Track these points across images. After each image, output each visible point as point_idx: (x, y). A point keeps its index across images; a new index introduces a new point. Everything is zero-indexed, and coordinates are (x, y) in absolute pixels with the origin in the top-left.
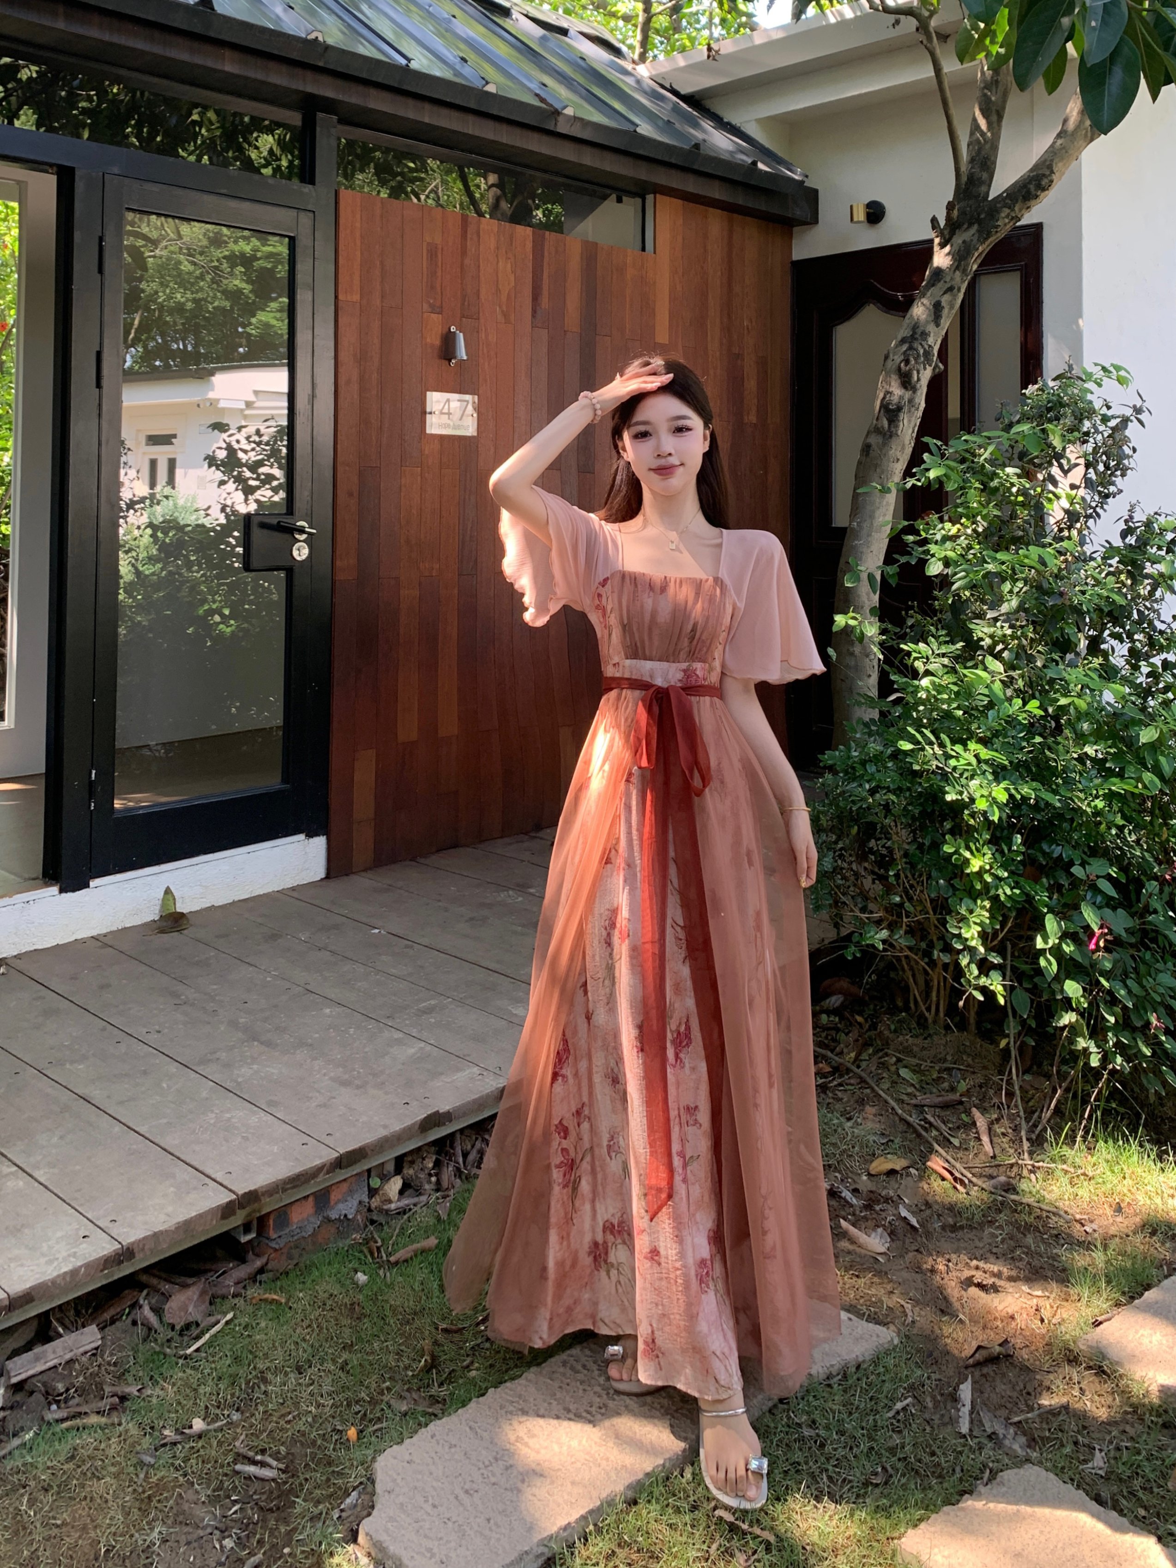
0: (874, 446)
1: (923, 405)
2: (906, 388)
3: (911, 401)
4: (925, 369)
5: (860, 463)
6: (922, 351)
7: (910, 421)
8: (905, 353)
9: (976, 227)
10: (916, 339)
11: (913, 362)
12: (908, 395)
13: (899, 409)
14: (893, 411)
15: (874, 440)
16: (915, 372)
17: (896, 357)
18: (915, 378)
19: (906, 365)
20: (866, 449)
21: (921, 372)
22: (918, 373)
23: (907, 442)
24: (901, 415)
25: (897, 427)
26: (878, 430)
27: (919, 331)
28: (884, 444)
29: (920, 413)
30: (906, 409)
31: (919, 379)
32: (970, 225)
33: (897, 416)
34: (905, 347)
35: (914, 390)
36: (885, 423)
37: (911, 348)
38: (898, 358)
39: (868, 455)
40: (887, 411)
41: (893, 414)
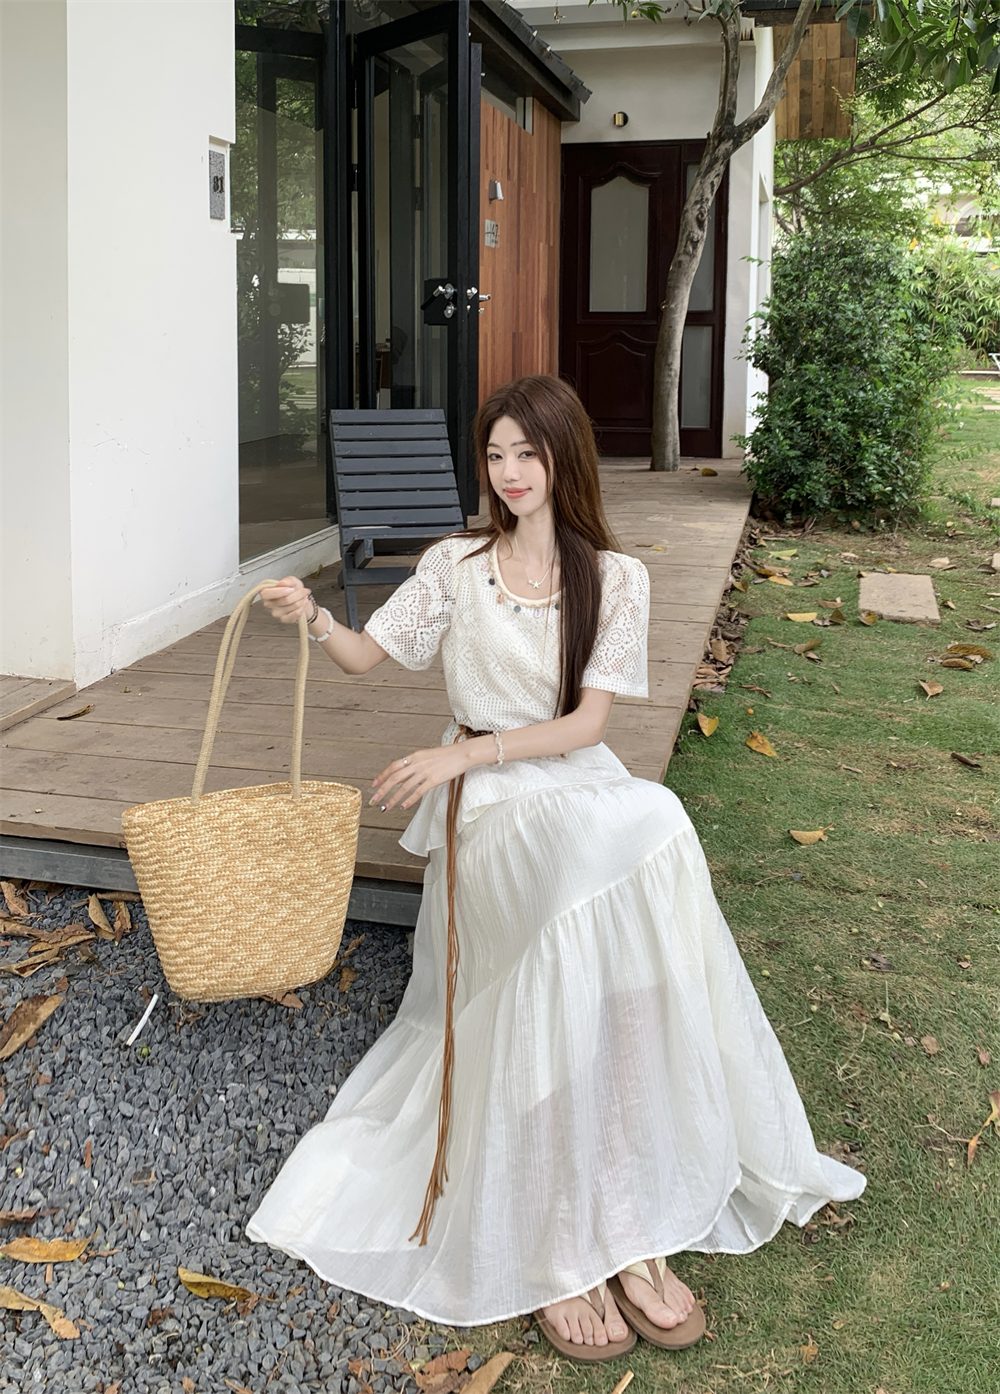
0: (684, 262)
2: (700, 230)
3: (702, 237)
6: (707, 209)
8: (699, 209)
9: (732, 141)
10: (704, 202)
12: (700, 233)
13: (698, 241)
15: (684, 258)
16: (706, 221)
17: (694, 213)
18: (705, 224)
19: (701, 217)
20: (678, 264)
24: (698, 244)
26: (686, 253)
27: (705, 198)
28: (691, 261)
32: (729, 140)
34: (699, 206)
35: (704, 230)
36: (691, 249)
37: (701, 207)
38: (696, 213)
39: (680, 267)
40: (692, 242)
41: (695, 244)
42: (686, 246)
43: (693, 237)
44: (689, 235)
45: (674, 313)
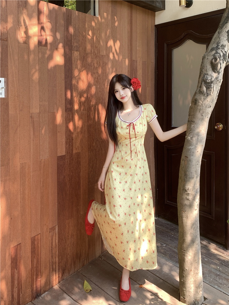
1: (222, 80)
2: (215, 72)
3: (217, 78)
4: (223, 63)
5: (191, 108)
6: (222, 54)
7: (216, 88)
8: (214, 55)
10: (219, 48)
11: (218, 59)
12: (215, 75)
13: (212, 82)
14: (209, 83)
16: (219, 64)
17: (209, 57)
18: (219, 68)
19: (215, 61)
20: (194, 101)
21: (222, 64)
22: (220, 65)
23: (215, 98)
25: (211, 91)
26: (201, 92)
29: (221, 84)
30: (214, 82)
31: (221, 68)
33: (211, 85)
35: (219, 73)
36: (205, 89)
37: (217, 53)
38: (210, 58)
39: (196, 104)
40: (206, 83)
41: (209, 85)
43: (207, 79)
44: (204, 77)
45: (191, 145)
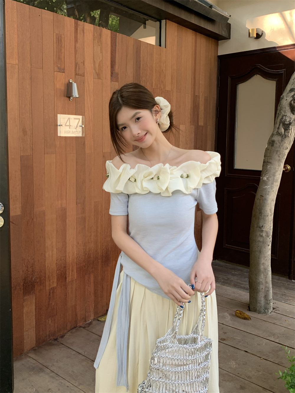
0: (277, 142)
2: (293, 113)
7: (294, 130)
8: (293, 96)
12: (293, 117)
13: (290, 124)
14: (287, 125)
15: (276, 138)
19: (294, 102)
20: (271, 143)
24: (291, 126)
25: (289, 132)
26: (279, 134)
28: (282, 141)
30: (293, 124)
33: (289, 127)
34: (293, 94)
36: (283, 130)
39: (273, 145)
40: (284, 124)
42: (278, 128)
43: (285, 120)
44: (282, 118)
45: (266, 184)
